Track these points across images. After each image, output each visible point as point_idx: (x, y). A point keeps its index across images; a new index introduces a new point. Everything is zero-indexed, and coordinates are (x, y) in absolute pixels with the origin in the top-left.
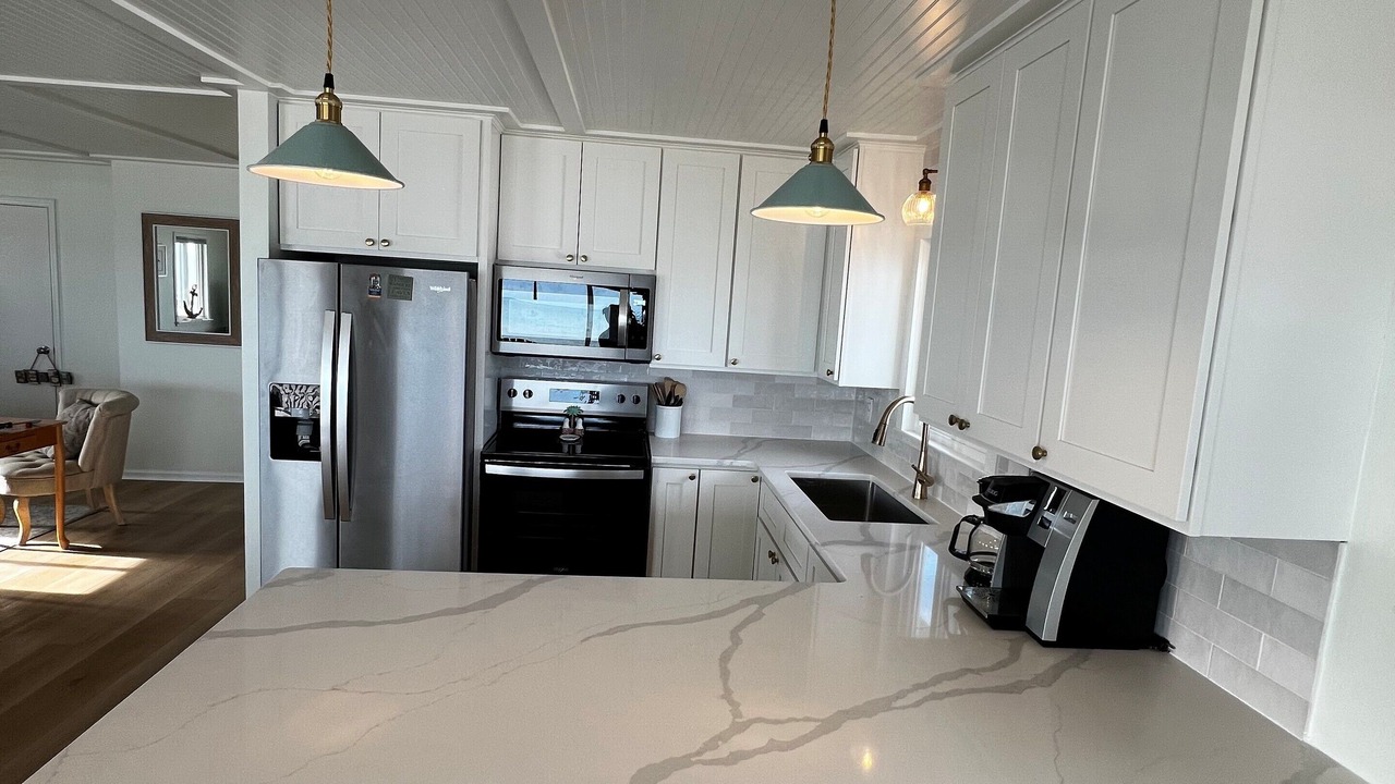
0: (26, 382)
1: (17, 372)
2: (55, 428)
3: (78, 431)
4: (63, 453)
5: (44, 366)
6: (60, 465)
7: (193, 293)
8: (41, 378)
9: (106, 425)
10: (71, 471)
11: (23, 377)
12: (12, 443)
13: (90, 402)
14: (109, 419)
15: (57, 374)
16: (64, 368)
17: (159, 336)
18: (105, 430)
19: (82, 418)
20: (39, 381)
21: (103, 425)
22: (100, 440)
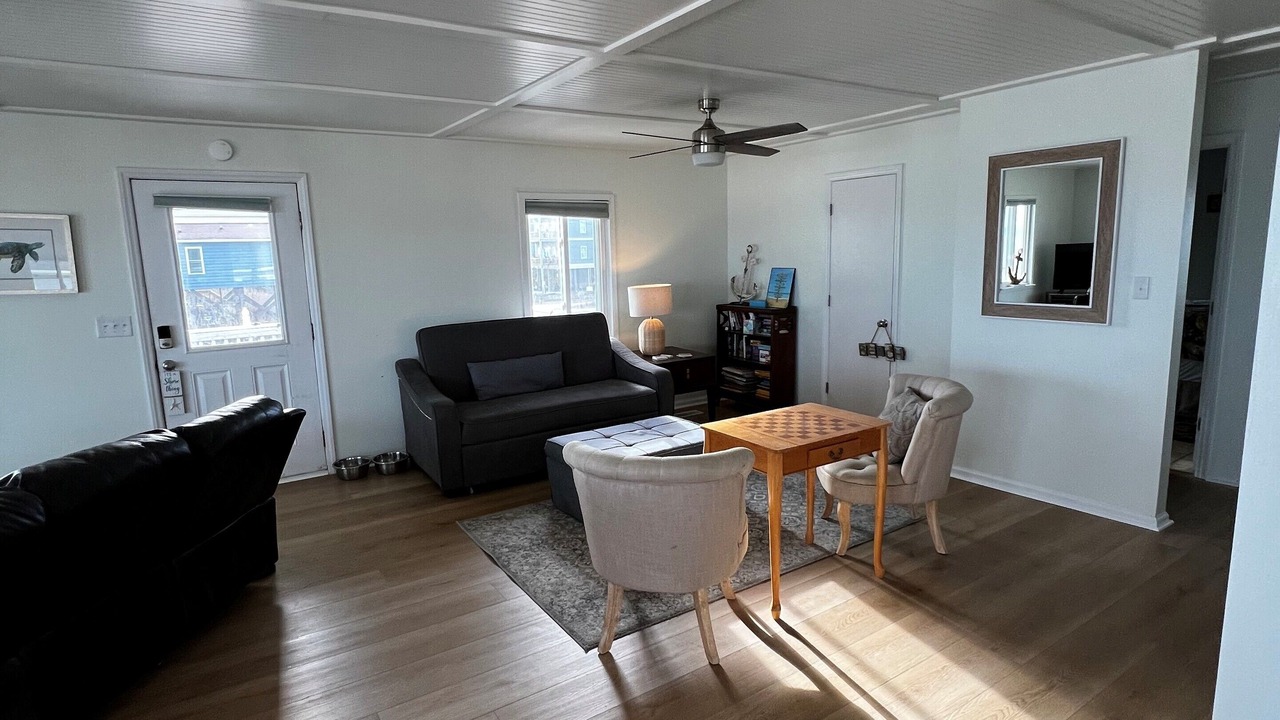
0: (867, 354)
1: (860, 345)
2: (879, 431)
3: (904, 429)
4: (886, 456)
5: (882, 340)
6: (882, 471)
7: (1019, 259)
8: (879, 351)
9: (934, 429)
10: (893, 481)
11: (865, 350)
12: (835, 449)
13: (918, 393)
14: (937, 421)
15: (893, 348)
16: (899, 343)
17: (996, 309)
18: (933, 435)
19: (909, 414)
20: (877, 355)
21: (931, 430)
22: (927, 446)
